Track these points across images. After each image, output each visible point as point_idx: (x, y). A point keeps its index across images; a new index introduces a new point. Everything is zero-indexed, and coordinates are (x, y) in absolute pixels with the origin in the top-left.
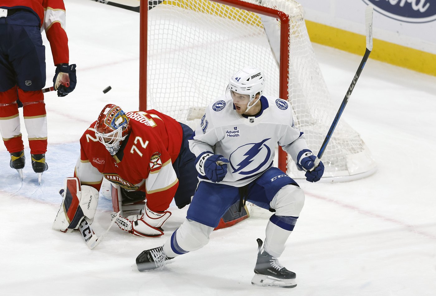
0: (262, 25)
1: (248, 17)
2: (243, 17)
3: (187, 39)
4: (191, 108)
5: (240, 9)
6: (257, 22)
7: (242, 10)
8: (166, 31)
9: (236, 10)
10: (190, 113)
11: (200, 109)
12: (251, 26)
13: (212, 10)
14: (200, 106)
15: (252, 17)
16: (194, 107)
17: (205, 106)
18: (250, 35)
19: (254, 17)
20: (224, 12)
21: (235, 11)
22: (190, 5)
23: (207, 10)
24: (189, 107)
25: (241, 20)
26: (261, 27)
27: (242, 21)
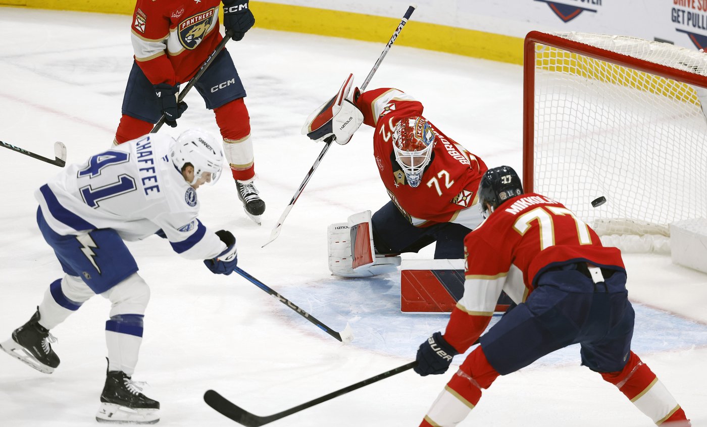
0: (698, 101)
1: (679, 90)
2: (670, 89)
3: (591, 121)
4: (597, 220)
5: (666, 78)
6: (690, 97)
7: (669, 80)
8: (560, 110)
9: (660, 79)
10: (596, 228)
11: (610, 222)
12: (683, 103)
13: (627, 80)
14: (610, 216)
15: (684, 90)
16: (601, 218)
17: (617, 217)
18: (681, 116)
19: (687, 90)
20: (644, 82)
21: (659, 81)
22: (595, 73)
23: (619, 80)
24: (595, 218)
25: (668, 94)
26: (697, 104)
27: (669, 96)
